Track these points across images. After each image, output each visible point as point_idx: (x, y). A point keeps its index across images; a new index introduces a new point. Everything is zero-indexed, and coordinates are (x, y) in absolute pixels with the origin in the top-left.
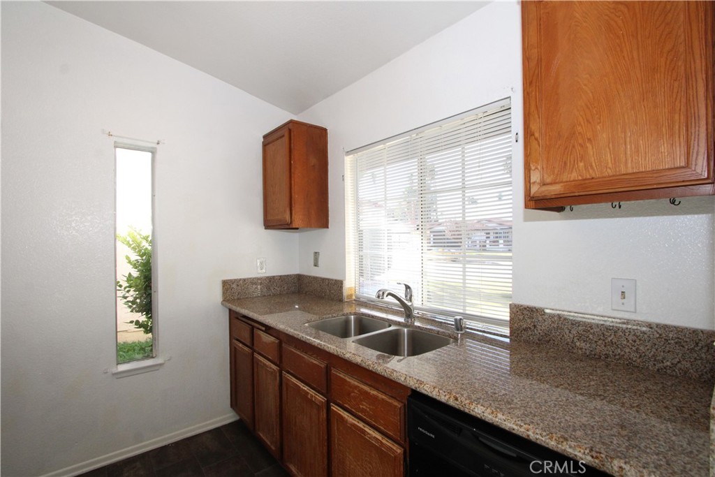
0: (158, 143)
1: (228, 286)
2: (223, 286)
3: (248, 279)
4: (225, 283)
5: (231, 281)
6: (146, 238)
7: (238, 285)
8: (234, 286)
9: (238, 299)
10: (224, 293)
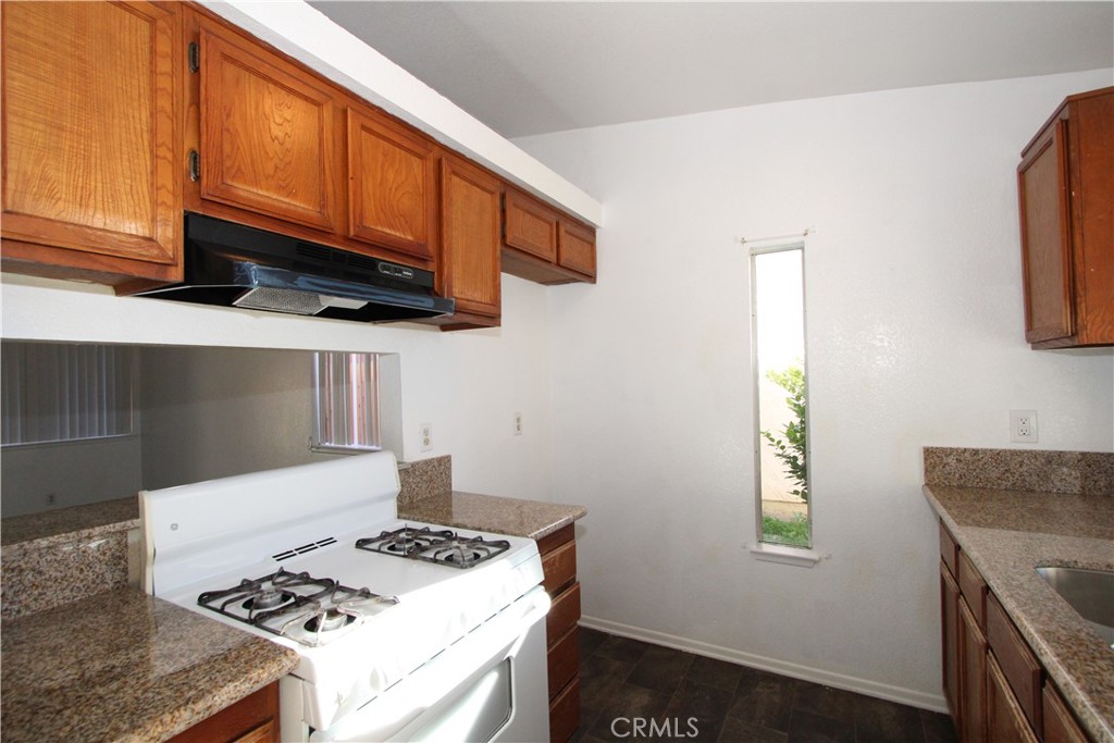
0: (805, 234)
1: (938, 460)
2: (926, 459)
3: (985, 451)
4: (929, 453)
5: (943, 450)
6: (798, 374)
7: (959, 461)
8: (951, 460)
9: (960, 487)
10: (926, 471)
